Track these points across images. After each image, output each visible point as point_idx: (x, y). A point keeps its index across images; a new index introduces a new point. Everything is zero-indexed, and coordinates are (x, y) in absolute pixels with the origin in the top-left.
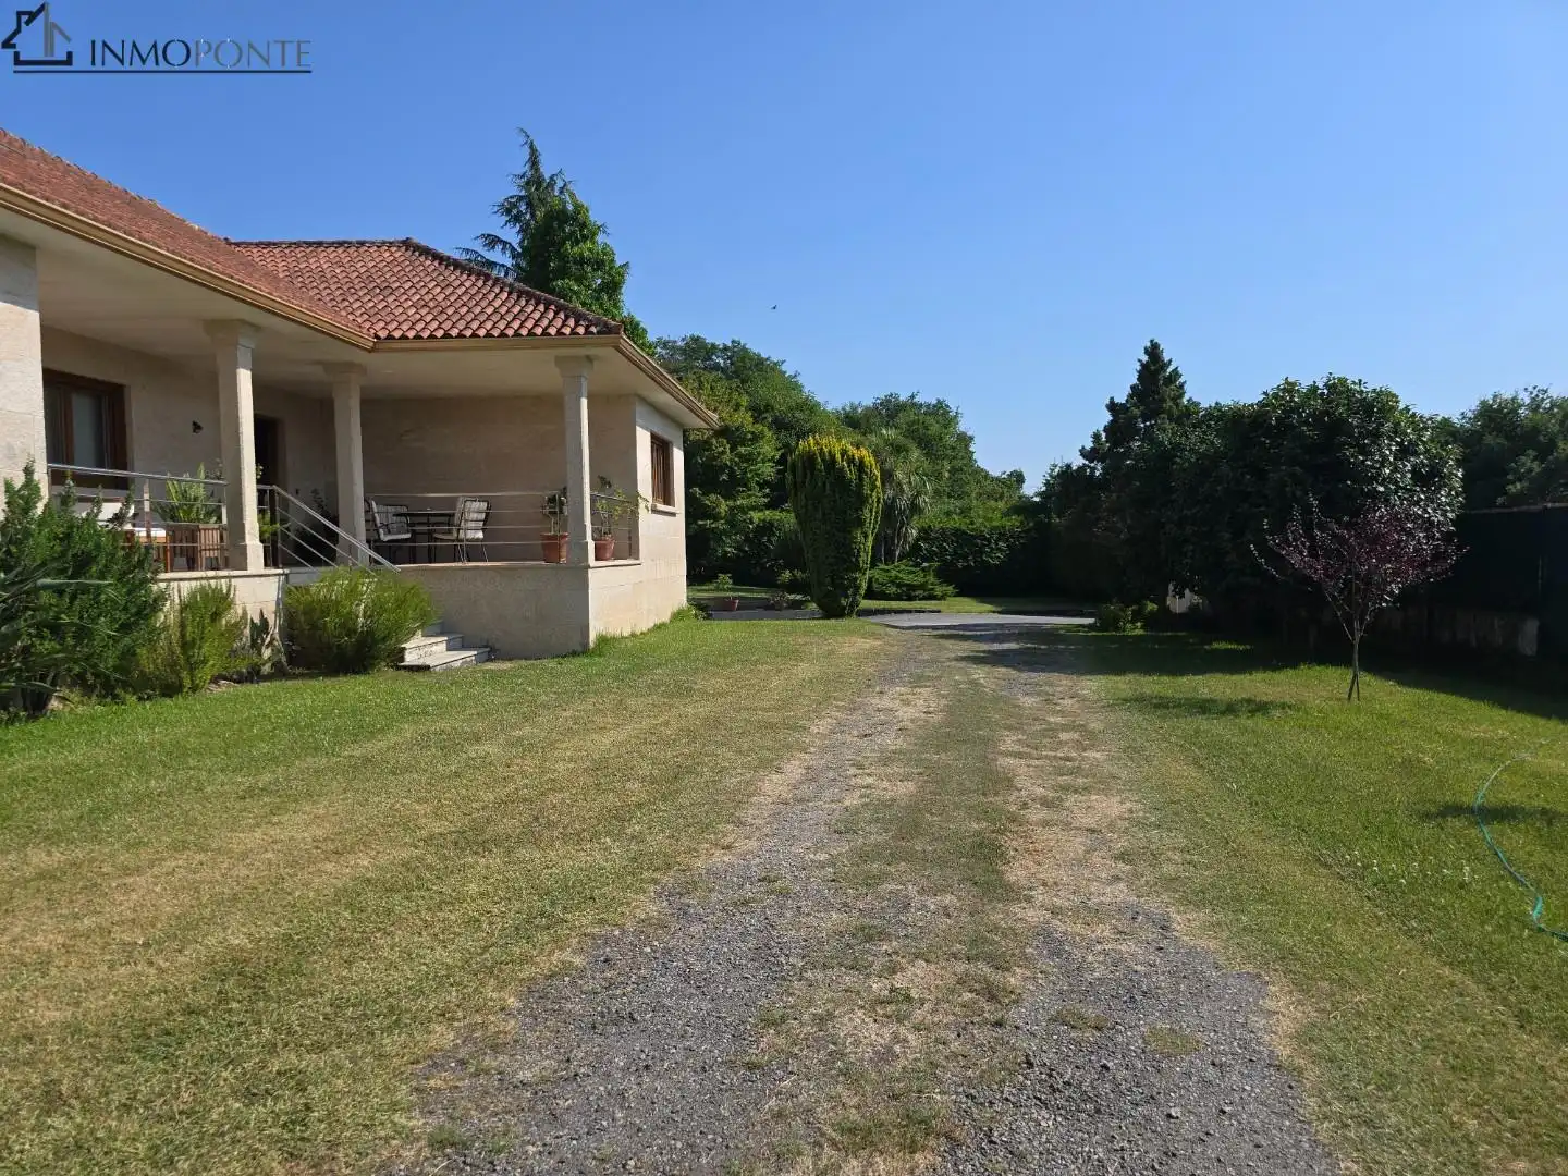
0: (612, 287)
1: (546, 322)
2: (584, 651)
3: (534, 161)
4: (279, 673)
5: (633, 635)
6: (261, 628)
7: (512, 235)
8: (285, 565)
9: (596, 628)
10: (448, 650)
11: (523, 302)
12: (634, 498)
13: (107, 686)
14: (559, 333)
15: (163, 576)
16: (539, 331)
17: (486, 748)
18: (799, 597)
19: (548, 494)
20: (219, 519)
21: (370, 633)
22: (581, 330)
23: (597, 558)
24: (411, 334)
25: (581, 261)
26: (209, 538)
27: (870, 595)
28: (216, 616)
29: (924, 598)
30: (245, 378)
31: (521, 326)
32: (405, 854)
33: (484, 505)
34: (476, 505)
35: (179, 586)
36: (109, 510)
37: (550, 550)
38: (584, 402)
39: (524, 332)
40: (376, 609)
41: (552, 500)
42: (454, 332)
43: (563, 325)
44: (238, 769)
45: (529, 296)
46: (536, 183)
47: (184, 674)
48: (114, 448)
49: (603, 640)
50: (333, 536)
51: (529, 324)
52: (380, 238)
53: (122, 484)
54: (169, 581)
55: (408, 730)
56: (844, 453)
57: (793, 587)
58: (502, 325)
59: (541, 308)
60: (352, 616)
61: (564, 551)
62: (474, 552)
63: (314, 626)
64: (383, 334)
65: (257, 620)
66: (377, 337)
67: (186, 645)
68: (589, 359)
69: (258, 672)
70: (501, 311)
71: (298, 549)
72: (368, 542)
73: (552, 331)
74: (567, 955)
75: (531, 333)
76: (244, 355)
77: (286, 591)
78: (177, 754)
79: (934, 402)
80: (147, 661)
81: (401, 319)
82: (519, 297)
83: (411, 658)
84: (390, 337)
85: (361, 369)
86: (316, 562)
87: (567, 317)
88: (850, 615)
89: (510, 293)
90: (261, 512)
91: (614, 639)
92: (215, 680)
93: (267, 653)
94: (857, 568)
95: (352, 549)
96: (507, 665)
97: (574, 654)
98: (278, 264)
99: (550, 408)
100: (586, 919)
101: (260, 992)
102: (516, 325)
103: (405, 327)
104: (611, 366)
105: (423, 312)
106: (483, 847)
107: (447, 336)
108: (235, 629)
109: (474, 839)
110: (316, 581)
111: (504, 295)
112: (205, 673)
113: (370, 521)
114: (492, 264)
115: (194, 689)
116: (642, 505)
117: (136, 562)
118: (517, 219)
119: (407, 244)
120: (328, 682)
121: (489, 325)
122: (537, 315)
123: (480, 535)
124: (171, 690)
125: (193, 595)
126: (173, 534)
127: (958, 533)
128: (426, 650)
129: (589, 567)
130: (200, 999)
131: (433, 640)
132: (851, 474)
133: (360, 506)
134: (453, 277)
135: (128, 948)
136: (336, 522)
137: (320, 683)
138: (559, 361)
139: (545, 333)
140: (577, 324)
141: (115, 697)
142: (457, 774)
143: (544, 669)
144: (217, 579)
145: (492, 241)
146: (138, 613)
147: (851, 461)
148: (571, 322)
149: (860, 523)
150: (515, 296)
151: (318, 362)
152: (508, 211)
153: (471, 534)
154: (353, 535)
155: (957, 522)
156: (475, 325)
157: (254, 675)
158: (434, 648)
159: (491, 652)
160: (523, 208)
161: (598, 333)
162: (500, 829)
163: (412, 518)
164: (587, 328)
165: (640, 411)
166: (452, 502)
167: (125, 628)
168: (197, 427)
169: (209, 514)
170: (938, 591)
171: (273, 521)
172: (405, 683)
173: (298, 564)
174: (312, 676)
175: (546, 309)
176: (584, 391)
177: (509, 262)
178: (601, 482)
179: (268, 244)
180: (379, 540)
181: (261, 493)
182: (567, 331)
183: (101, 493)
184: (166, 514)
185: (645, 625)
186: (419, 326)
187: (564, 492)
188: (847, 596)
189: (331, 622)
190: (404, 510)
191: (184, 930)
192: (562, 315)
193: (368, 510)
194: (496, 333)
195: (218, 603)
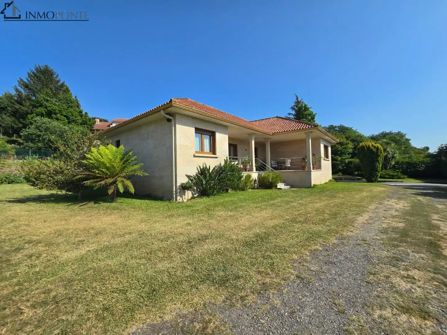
0: (313, 118)
1: (303, 126)
2: (310, 187)
3: (297, 99)
4: (258, 188)
5: (320, 184)
6: (255, 181)
7: (293, 112)
8: (259, 171)
9: (313, 183)
10: (285, 186)
11: (298, 123)
12: (320, 158)
13: (236, 188)
14: (305, 128)
15: (243, 172)
16: (301, 128)
17: (293, 204)
18: (360, 178)
19: (302, 158)
20: (250, 164)
21: (272, 182)
22: (310, 127)
23: (313, 169)
24: (278, 132)
25: (307, 114)
26: (248, 167)
27: (381, 177)
28: (250, 178)
29: (397, 178)
30: (253, 142)
31: (298, 128)
32: (283, 221)
33: (290, 160)
34: (289, 160)
35: (244, 174)
36: (236, 163)
37: (304, 168)
38: (310, 140)
39: (299, 129)
40: (273, 178)
41: (304, 159)
42: (286, 131)
43: (306, 126)
44: (254, 203)
45: (299, 122)
46: (298, 102)
47: (245, 188)
48: (235, 154)
49: (314, 185)
50: (265, 166)
51: (300, 127)
52: (272, 117)
53: (236, 159)
54: (243, 173)
55: (280, 199)
56: (372, 145)
57: (358, 175)
58: (294, 128)
59: (302, 124)
60: (269, 179)
61: (306, 168)
62: (289, 168)
63: (263, 181)
64: (274, 132)
65: (255, 179)
66: (273, 133)
67: (245, 183)
68: (311, 132)
69: (255, 188)
70: (294, 125)
71: (260, 168)
72: (271, 167)
73: (304, 128)
74: (317, 247)
75: (300, 129)
76: (253, 139)
77: (259, 175)
78: (245, 200)
79: (397, 132)
80: (240, 186)
81: (276, 129)
82: (297, 123)
83: (278, 187)
84: (275, 133)
85: (270, 138)
86: (263, 170)
87: (307, 125)
88: (375, 182)
89: (295, 122)
90: (255, 162)
91: (317, 185)
92: (249, 189)
93: (256, 185)
94: (377, 171)
95: (269, 168)
96: (295, 189)
97: (308, 188)
98: (257, 123)
99: (303, 142)
100: (321, 240)
101: (263, 241)
102: (297, 128)
103: (277, 131)
104: (316, 133)
105: (280, 128)
106: (297, 223)
107: (284, 131)
108: (252, 181)
109: (294, 221)
110: (263, 174)
111: (294, 123)
112: (248, 187)
113: (271, 163)
114: (290, 118)
115: (247, 190)
116: (322, 159)
117: (240, 170)
118: (294, 109)
119: (277, 117)
120: (265, 190)
121: (292, 128)
122: (301, 125)
123: (290, 165)
124: (243, 190)
125: (247, 175)
126: (243, 167)
127: (407, 163)
128: (281, 185)
129: (311, 171)
130: (254, 239)
131: (282, 184)
132: (375, 150)
133: (270, 161)
134: (285, 121)
135: (243, 229)
136: (266, 164)
137: (264, 190)
138: (305, 133)
139: (303, 128)
140: (309, 126)
141: (236, 190)
142: (289, 208)
143: (303, 190)
144: (250, 173)
145: (290, 114)
146: (240, 178)
147: (375, 147)
148: (308, 126)
149: (378, 161)
150: (296, 122)
151: (264, 138)
152: (292, 108)
153: (288, 165)
154: (269, 166)
155: (407, 160)
156: (289, 129)
157: (254, 188)
158: (282, 185)
159: (292, 187)
160: (295, 107)
161: (314, 127)
162: (299, 219)
163: (278, 163)
164: (311, 126)
165: (322, 141)
166: (285, 160)
167: (238, 180)
168: (246, 150)
169: (248, 163)
170: (402, 177)
171: (257, 164)
172: (277, 191)
173: (260, 171)
174: (263, 189)
175: (303, 124)
176: (310, 138)
177: (293, 117)
178: (313, 155)
179: (256, 121)
180: (272, 167)
181: (255, 159)
182: (307, 127)
183: (235, 160)
184: (243, 163)
185: (323, 182)
186: (280, 130)
187: (306, 157)
188: (374, 178)
189: (266, 181)
190: (276, 161)
191: (250, 228)
192: (306, 125)
193: (271, 162)
194: (293, 129)
195: (249, 177)
